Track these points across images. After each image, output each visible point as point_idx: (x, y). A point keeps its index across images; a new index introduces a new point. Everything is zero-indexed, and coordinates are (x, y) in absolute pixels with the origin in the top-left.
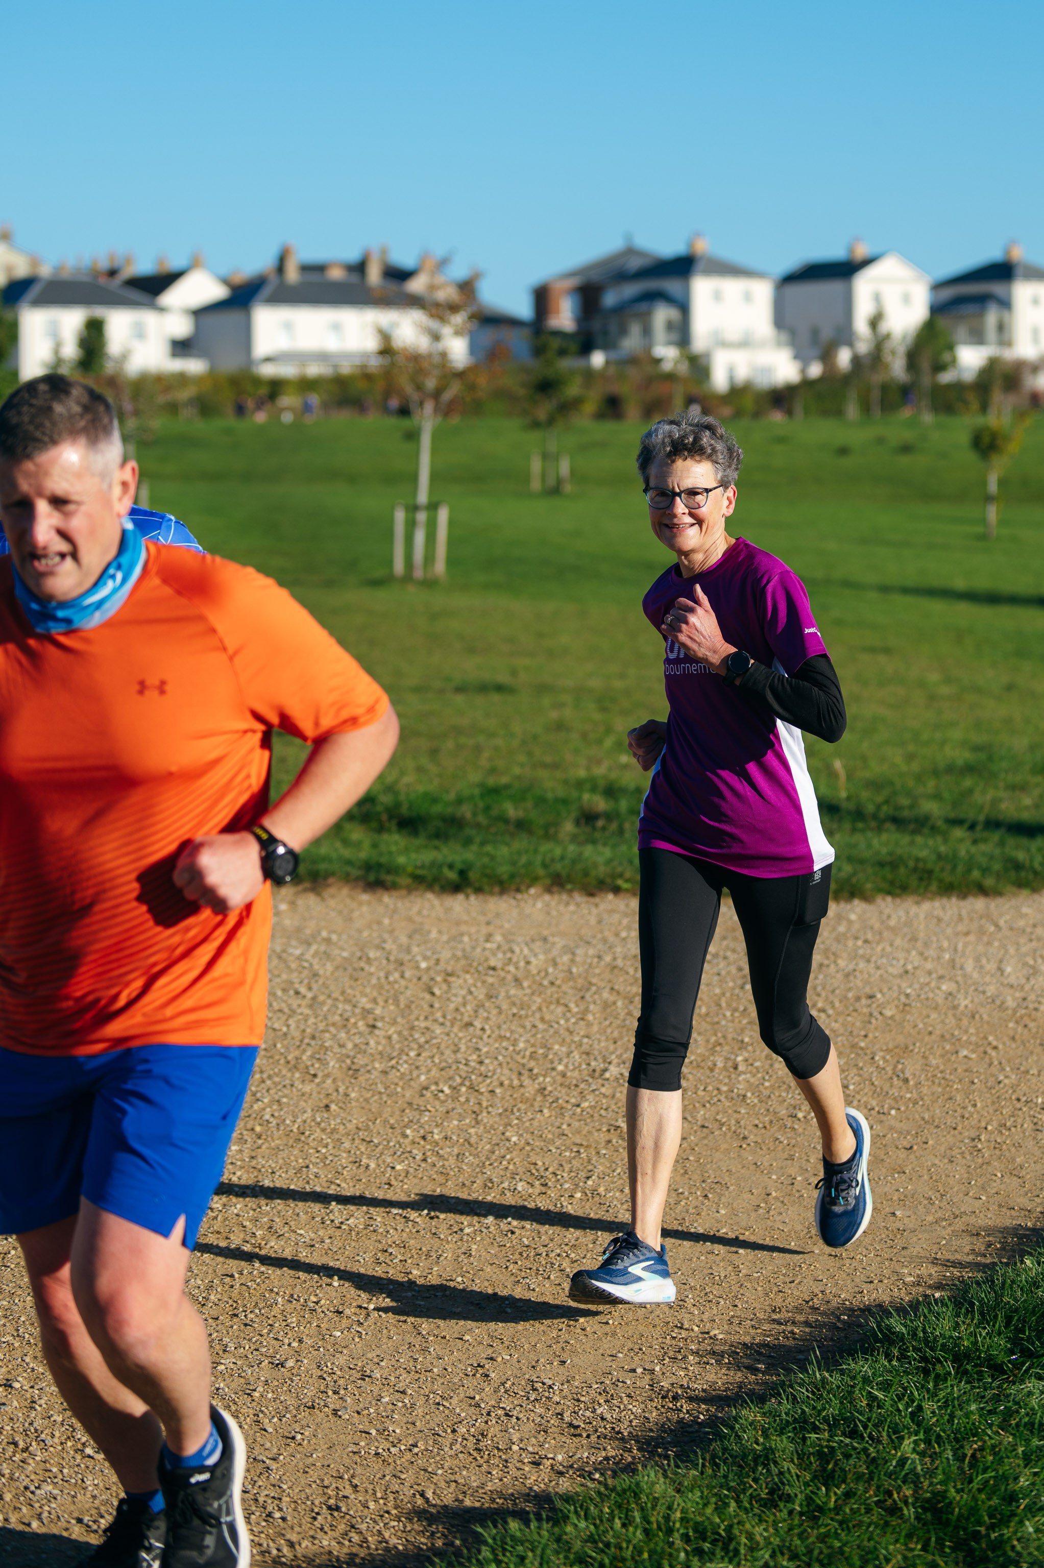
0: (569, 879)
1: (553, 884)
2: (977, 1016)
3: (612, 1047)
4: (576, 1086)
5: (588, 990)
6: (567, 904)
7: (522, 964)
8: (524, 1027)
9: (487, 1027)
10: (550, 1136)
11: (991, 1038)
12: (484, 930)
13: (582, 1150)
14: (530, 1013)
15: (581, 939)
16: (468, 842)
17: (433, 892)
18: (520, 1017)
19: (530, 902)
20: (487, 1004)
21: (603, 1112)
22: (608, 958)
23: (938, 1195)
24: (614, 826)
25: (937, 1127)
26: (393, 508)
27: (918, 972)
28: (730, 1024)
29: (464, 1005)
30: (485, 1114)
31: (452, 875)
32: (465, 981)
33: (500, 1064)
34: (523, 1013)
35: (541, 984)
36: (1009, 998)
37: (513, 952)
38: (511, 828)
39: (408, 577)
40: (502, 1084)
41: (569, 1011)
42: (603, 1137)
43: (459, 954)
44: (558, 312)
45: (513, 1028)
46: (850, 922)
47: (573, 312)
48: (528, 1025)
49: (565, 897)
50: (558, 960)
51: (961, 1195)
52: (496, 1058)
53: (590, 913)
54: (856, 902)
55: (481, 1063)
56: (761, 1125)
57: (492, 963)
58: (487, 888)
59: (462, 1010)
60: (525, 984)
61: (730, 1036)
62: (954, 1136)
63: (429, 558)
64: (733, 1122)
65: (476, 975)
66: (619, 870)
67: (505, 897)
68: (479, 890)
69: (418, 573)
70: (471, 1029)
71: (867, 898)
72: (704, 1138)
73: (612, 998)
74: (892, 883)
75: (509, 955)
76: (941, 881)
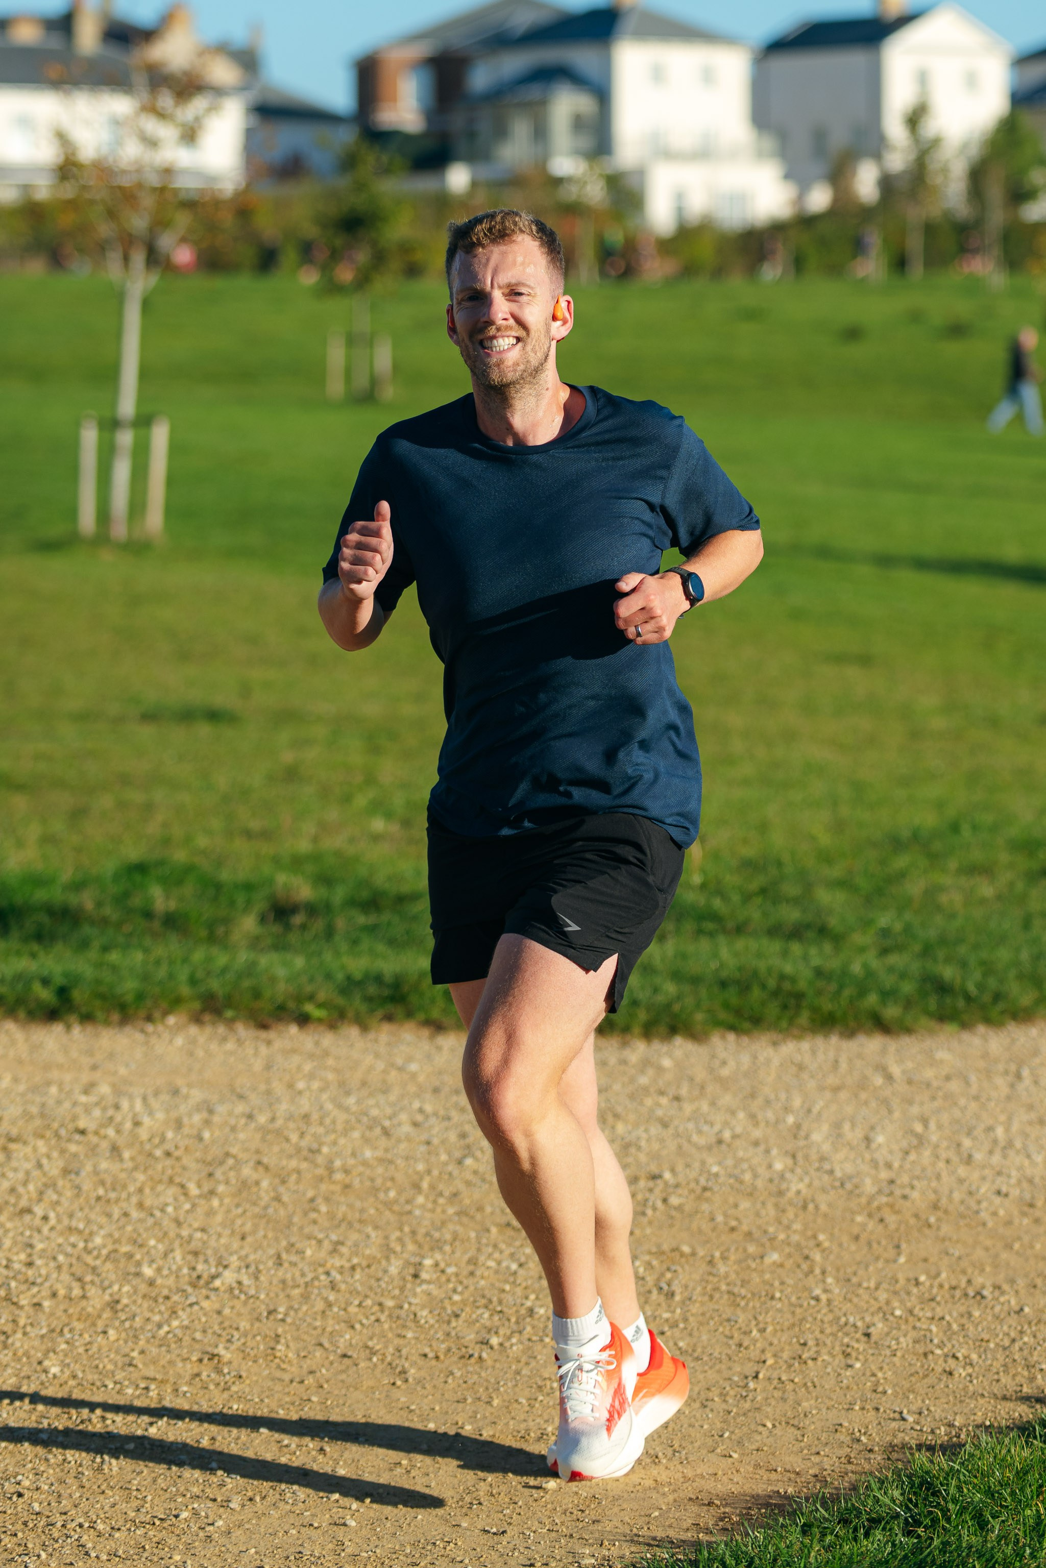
0: (229, 1002)
1: (203, 1011)
2: (811, 1207)
3: (236, 1245)
4: (167, 1298)
5: (221, 1163)
6: (224, 1039)
7: (128, 1125)
8: (109, 1215)
9: (52, 1215)
10: (110, 1367)
11: (821, 1237)
12: (85, 1078)
13: (153, 1387)
14: (124, 1195)
15: (233, 1090)
16: (84, 945)
17: (16, 1020)
18: (108, 1201)
19: (166, 1036)
20: (60, 1183)
21: (198, 1336)
22: (262, 1119)
23: (669, 1452)
24: (319, 925)
25: (698, 1359)
26: (77, 425)
27: (738, 1143)
28: (428, 1215)
29: (25, 1184)
30: (19, 1335)
31: (45, 995)
32: (35, 1149)
33: (59, 1268)
34: (113, 1195)
35: (150, 1155)
36: (868, 1181)
37: (117, 1107)
38: (156, 925)
39: (102, 538)
40: (54, 1295)
41: (186, 1194)
42: (190, 1369)
43: (34, 1110)
44: (394, 99)
45: (93, 1216)
46: (660, 1069)
47: (419, 100)
48: (116, 1213)
49: (221, 1029)
50: (186, 1120)
51: (704, 1452)
52: (54, 1258)
53: (256, 1054)
54: (678, 1041)
55: (30, 1264)
56: (431, 1355)
57: (82, 1124)
58: (99, 1014)
59: (21, 1189)
60: (126, 1155)
61: (422, 1231)
62: (719, 1371)
63: (137, 506)
64: (391, 1350)
65: (53, 1142)
66: (309, 989)
67: (128, 1029)
68: (87, 1018)
69: (120, 531)
70: (27, 1218)
71: (695, 1035)
72: (343, 1371)
73: (255, 1176)
74: (738, 1012)
75: (110, 1112)
76: (815, 1010)
